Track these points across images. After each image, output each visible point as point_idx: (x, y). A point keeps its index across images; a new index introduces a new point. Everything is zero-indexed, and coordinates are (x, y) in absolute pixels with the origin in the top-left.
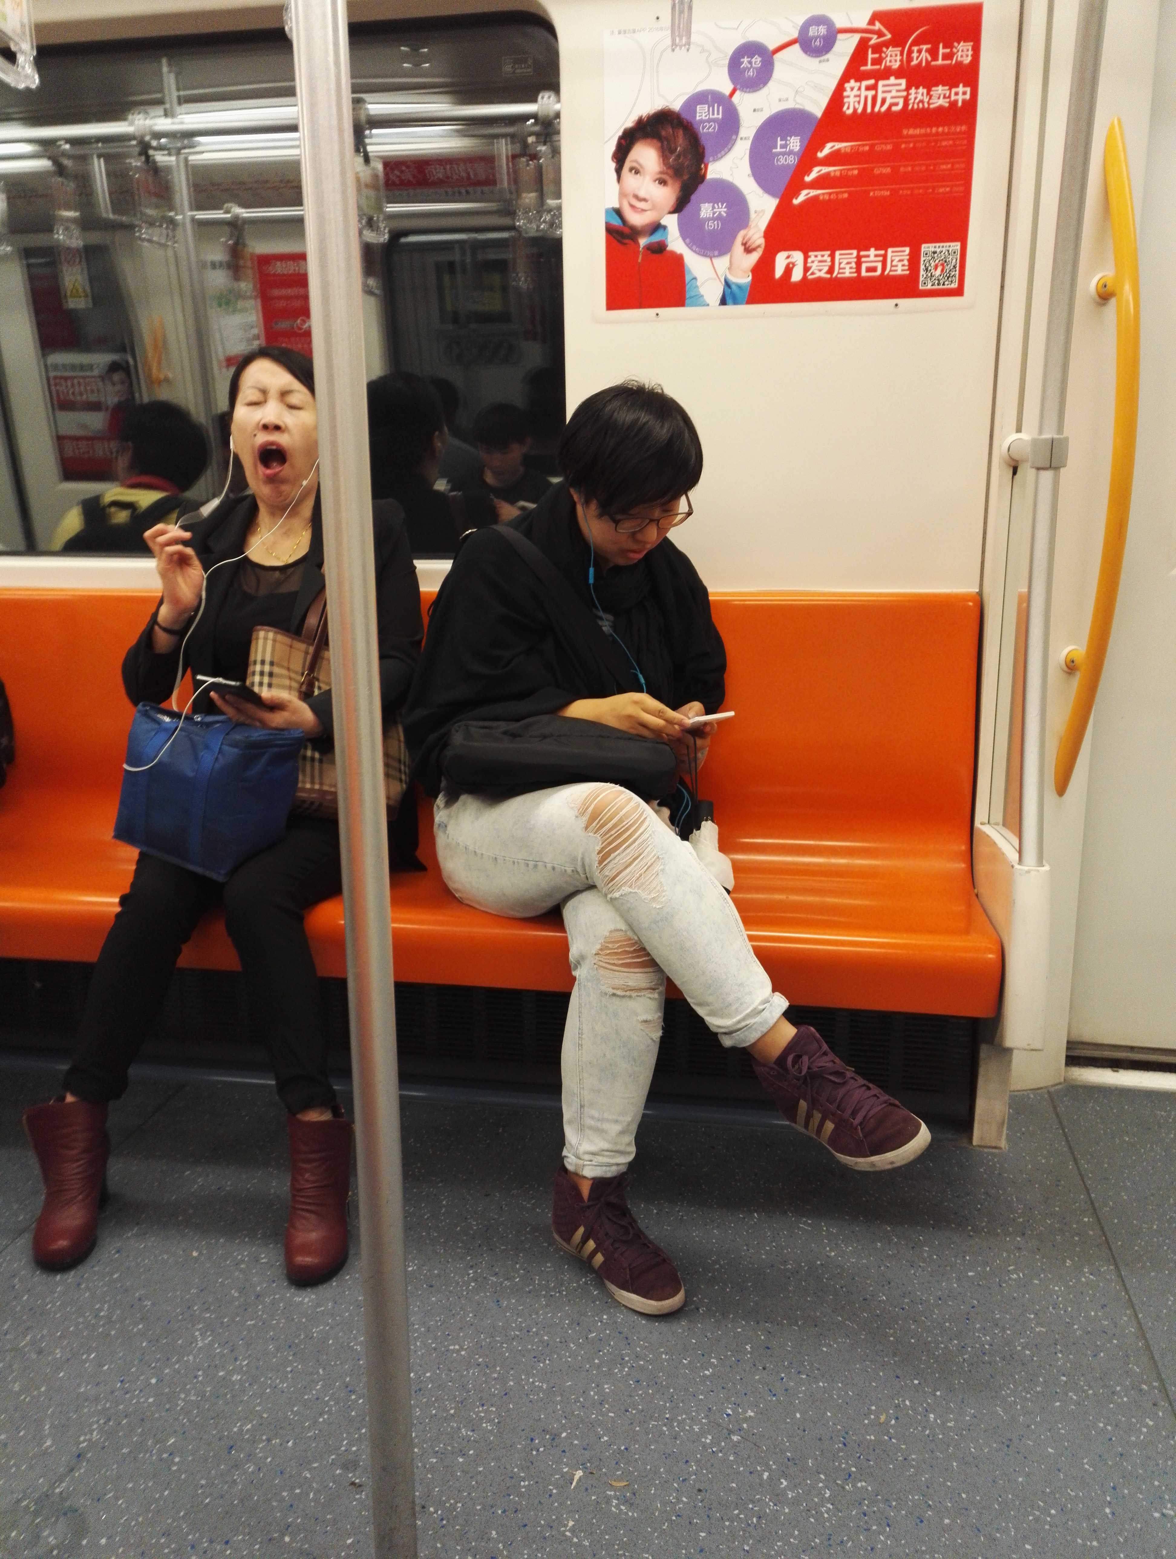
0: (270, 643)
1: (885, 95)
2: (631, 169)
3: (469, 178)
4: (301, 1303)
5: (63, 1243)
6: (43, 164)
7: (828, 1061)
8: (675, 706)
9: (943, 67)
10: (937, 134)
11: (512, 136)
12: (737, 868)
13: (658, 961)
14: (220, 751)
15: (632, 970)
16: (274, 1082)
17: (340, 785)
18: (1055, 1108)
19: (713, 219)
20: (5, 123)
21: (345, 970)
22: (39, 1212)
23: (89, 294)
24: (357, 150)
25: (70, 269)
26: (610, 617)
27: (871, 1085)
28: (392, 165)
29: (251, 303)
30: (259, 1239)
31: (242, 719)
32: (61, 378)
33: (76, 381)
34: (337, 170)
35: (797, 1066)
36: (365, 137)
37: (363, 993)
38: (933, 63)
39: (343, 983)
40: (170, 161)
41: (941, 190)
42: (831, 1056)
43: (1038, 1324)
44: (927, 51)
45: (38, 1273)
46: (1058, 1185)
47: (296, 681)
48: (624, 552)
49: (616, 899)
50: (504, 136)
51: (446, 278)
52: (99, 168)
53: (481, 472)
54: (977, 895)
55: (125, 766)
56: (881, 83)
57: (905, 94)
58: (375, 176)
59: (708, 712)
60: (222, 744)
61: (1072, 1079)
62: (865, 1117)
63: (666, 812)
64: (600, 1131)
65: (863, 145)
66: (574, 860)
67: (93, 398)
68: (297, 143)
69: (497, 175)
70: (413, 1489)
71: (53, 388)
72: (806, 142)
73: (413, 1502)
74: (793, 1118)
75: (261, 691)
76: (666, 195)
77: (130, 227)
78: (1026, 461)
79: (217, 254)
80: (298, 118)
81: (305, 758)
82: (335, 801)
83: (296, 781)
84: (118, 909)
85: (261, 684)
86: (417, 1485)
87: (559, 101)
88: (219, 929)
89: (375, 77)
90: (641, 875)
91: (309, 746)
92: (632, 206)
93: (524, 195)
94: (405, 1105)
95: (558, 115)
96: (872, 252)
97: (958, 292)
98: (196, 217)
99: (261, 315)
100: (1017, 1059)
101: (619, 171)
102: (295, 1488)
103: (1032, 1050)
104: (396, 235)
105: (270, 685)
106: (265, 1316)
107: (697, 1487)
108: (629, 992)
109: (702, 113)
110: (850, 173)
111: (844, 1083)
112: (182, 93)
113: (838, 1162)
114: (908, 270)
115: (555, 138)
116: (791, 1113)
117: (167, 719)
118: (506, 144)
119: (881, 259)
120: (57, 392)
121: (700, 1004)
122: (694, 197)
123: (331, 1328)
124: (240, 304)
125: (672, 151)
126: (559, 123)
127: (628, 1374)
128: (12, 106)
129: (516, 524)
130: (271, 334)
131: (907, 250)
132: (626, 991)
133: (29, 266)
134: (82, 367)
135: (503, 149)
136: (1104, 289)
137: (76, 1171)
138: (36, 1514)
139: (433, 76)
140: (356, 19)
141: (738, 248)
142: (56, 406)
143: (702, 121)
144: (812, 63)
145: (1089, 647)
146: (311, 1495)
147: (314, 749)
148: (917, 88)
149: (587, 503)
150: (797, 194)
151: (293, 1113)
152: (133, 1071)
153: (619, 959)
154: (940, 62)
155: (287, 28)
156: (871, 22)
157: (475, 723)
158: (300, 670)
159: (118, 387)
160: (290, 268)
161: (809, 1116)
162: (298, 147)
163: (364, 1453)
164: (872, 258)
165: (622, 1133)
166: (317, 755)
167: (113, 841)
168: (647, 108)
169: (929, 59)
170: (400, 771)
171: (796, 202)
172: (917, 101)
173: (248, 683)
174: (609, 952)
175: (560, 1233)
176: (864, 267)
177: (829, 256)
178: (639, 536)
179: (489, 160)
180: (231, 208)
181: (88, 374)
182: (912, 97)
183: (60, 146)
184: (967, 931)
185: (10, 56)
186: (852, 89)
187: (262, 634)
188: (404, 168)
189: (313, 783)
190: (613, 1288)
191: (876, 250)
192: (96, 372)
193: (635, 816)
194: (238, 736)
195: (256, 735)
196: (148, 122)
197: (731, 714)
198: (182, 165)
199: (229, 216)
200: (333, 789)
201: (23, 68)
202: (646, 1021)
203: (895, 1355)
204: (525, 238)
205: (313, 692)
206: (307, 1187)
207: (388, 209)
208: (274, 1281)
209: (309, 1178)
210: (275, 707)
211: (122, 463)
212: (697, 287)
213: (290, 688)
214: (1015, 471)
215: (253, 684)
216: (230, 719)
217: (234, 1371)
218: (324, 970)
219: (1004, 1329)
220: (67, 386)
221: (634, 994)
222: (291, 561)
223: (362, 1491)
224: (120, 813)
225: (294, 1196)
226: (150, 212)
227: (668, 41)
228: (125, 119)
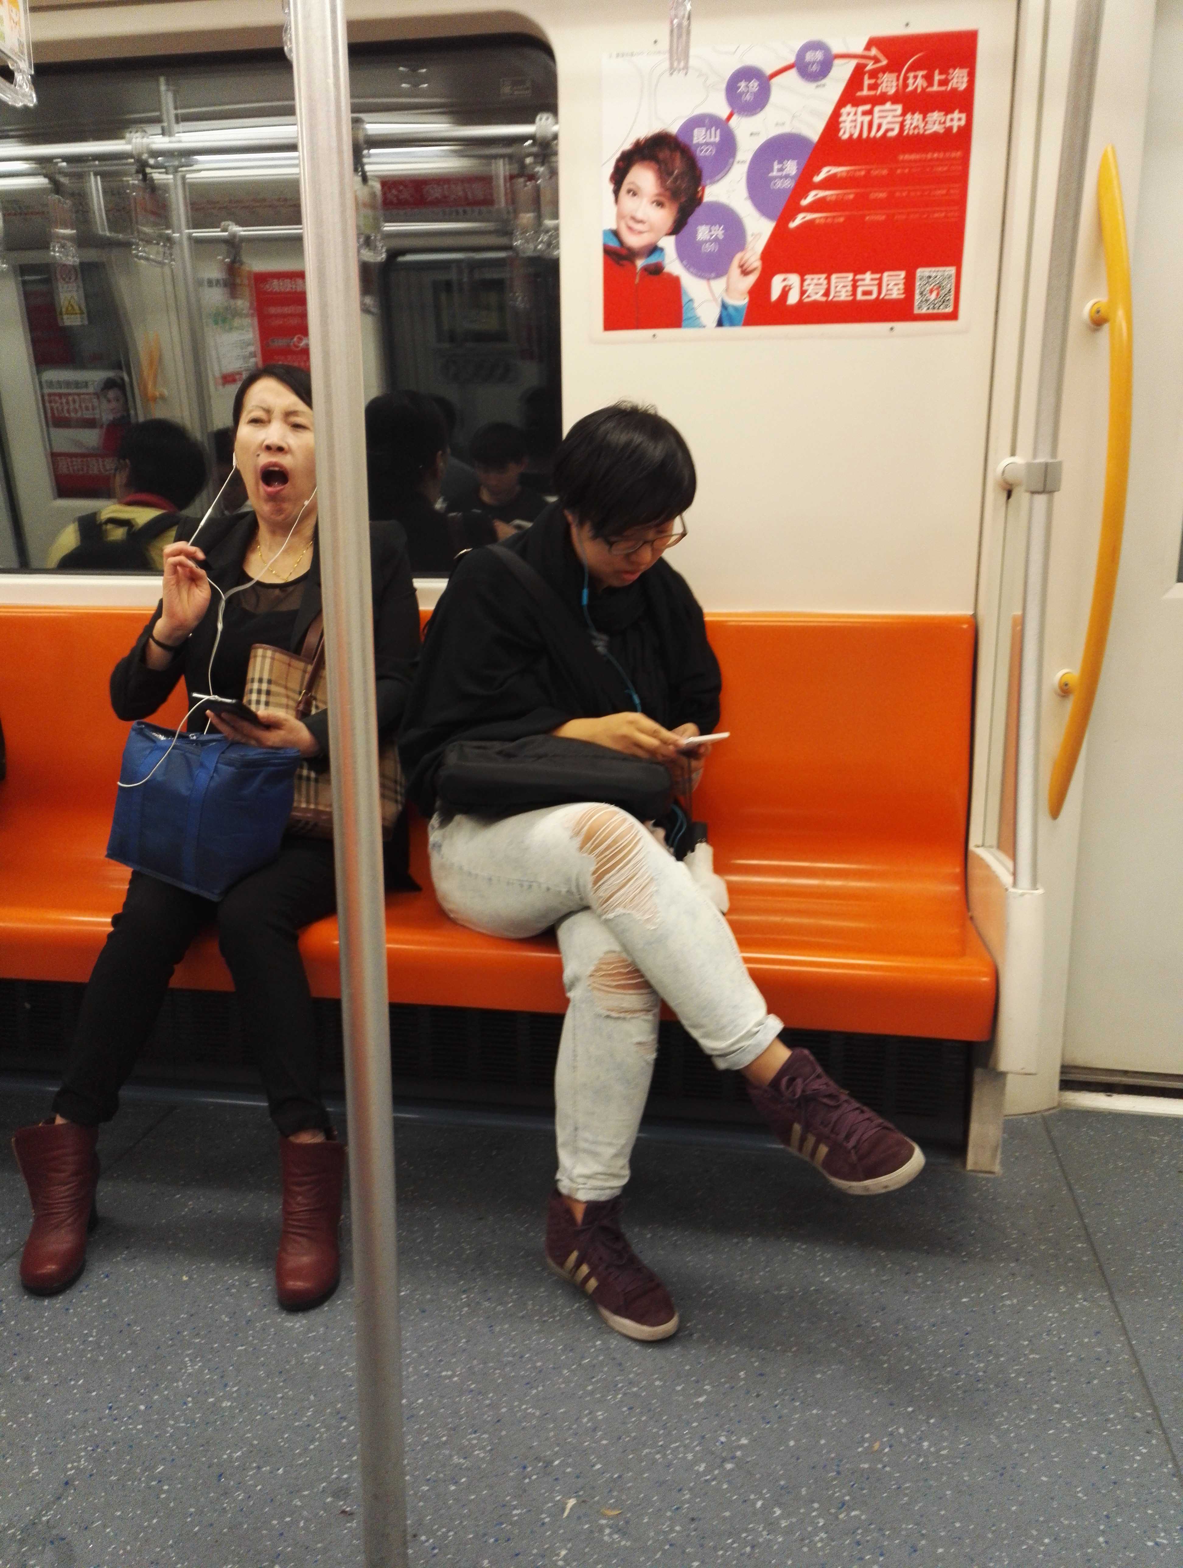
0: (268, 661)
1: (881, 120)
2: (629, 191)
3: (466, 198)
4: (292, 1328)
5: (51, 1268)
6: (40, 181)
7: (822, 1084)
8: (670, 727)
9: (937, 92)
10: (931, 160)
11: (510, 157)
12: (733, 890)
13: (653, 982)
14: (216, 770)
15: (625, 992)
16: (266, 1104)
17: (335, 806)
18: (1048, 1132)
19: (710, 241)
20: (4, 140)
21: (339, 990)
22: (27, 1237)
23: (85, 310)
24: (356, 170)
25: (66, 286)
26: (605, 637)
27: (865, 1108)
28: (390, 184)
29: (247, 321)
30: (251, 1262)
31: (238, 737)
32: (55, 394)
33: (70, 398)
34: (336, 191)
35: (791, 1089)
36: (363, 156)
37: (357, 1014)
38: (929, 89)
39: (337, 1004)
40: (168, 179)
41: (936, 215)
42: (825, 1079)
43: (1032, 1351)
44: (923, 76)
45: (26, 1297)
46: (1051, 1211)
47: (293, 700)
48: (618, 573)
49: (610, 920)
50: (502, 156)
51: (443, 297)
52: (95, 186)
53: (477, 491)
54: (971, 918)
55: (119, 783)
56: (877, 109)
57: (900, 119)
58: (373, 195)
59: (703, 732)
60: (217, 763)
61: (1066, 1104)
62: (858, 1142)
63: (661, 833)
64: (594, 1154)
65: (860, 170)
66: (568, 880)
67: (88, 415)
68: (296, 162)
69: (495, 195)
70: (405, 1519)
71: (47, 405)
72: (803, 166)
73: (405, 1531)
74: (787, 1141)
75: (258, 709)
76: (663, 217)
77: (127, 245)
78: (1019, 484)
79: (214, 271)
80: (297, 137)
81: (300, 777)
82: (330, 821)
83: (292, 801)
84: (111, 929)
85: (258, 702)
86: (408, 1514)
87: (557, 122)
88: (213, 949)
89: (374, 96)
90: (635, 896)
91: (305, 764)
92: (630, 229)
93: (522, 215)
94: (399, 1126)
95: (555, 137)
96: (868, 276)
97: (953, 316)
98: (194, 234)
99: (257, 332)
100: (1011, 1083)
101: (616, 192)
102: (285, 1516)
103: (1026, 1074)
104: (393, 254)
105: (267, 704)
106: (256, 1342)
107: (691, 1516)
108: (624, 1014)
109: (699, 136)
110: (846, 198)
111: (837, 1107)
112: (179, 111)
113: (832, 1187)
114: (903, 293)
115: (553, 159)
116: (785, 1136)
117: (162, 738)
118: (504, 165)
119: (876, 282)
120: (52, 409)
121: (695, 1027)
122: (691, 220)
123: (323, 1353)
124: (237, 322)
125: (670, 174)
126: (557, 145)
127: (621, 1401)
128: (10, 124)
129: (512, 543)
130: (267, 353)
131: (903, 274)
132: (621, 1013)
133: (24, 283)
134: (77, 384)
135: (501, 169)
136: (1097, 315)
137: (67, 1194)
138: (22, 1542)
139: (432, 97)
140: (354, 41)
141: (735, 270)
142: (50, 423)
143: (699, 145)
144: (810, 87)
145: (1083, 671)
146: (302, 1524)
147: (310, 769)
148: (913, 114)
149: (581, 524)
150: (793, 218)
151: (285, 1135)
152: (126, 1093)
153: (613, 981)
154: (935, 88)
155: (286, 49)
156: (868, 47)
157: (469, 743)
158: (297, 688)
159: (114, 404)
160: (286, 286)
161: (803, 1139)
162: (297, 166)
163: (355, 1480)
164: (867, 282)
165: (616, 1156)
166: (313, 775)
167: (107, 859)
168: (645, 131)
169: (925, 84)
170: (396, 792)
171: (793, 225)
172: (913, 126)
173: (245, 701)
174: (603, 973)
175: (555, 1258)
176: (860, 291)
177: (826, 278)
178: (634, 558)
179: (486, 180)
180: (228, 225)
181: (84, 391)
182: (908, 123)
183: (57, 163)
184: (963, 953)
185: (8, 75)
186: (849, 114)
187: (260, 652)
188: (401, 188)
189: (308, 802)
190: (606, 1313)
191: (873, 273)
192: (91, 390)
193: (629, 837)
194: (233, 755)
195: (253, 754)
196: (145, 140)
197: (725, 735)
198: (179, 182)
199: (226, 233)
200: (328, 809)
201: (21, 86)
202: (639, 1044)
203: (888, 1382)
204: (522, 258)
205: (310, 711)
206: (297, 1210)
207: (385, 229)
208: (265, 1306)
209: (301, 1202)
210: (271, 725)
211: (120, 480)
212: (693, 309)
213: (287, 707)
214: (1009, 494)
215: (250, 702)
216: (226, 738)
217: (224, 1398)
218: (319, 989)
219: (997, 1357)
220: (61, 403)
221: (629, 1016)
222: (291, 578)
223: (354, 1519)
224: (113, 832)
225: (286, 1220)
226: (146, 230)
227: (666, 65)
228: (123, 138)
